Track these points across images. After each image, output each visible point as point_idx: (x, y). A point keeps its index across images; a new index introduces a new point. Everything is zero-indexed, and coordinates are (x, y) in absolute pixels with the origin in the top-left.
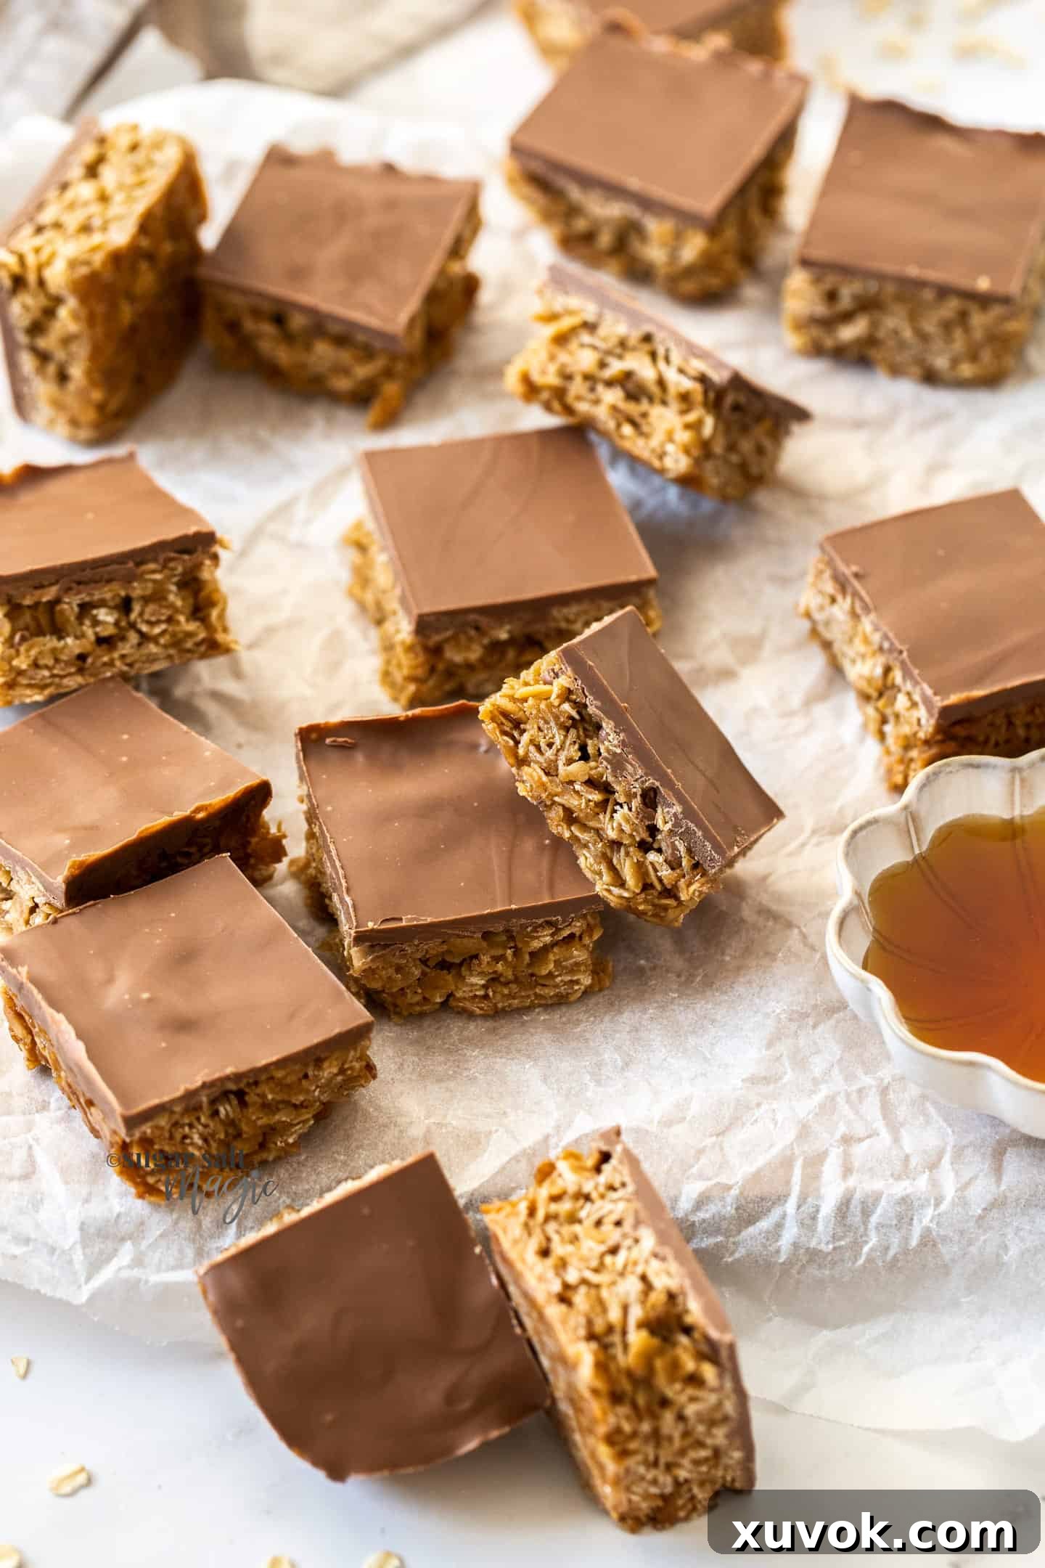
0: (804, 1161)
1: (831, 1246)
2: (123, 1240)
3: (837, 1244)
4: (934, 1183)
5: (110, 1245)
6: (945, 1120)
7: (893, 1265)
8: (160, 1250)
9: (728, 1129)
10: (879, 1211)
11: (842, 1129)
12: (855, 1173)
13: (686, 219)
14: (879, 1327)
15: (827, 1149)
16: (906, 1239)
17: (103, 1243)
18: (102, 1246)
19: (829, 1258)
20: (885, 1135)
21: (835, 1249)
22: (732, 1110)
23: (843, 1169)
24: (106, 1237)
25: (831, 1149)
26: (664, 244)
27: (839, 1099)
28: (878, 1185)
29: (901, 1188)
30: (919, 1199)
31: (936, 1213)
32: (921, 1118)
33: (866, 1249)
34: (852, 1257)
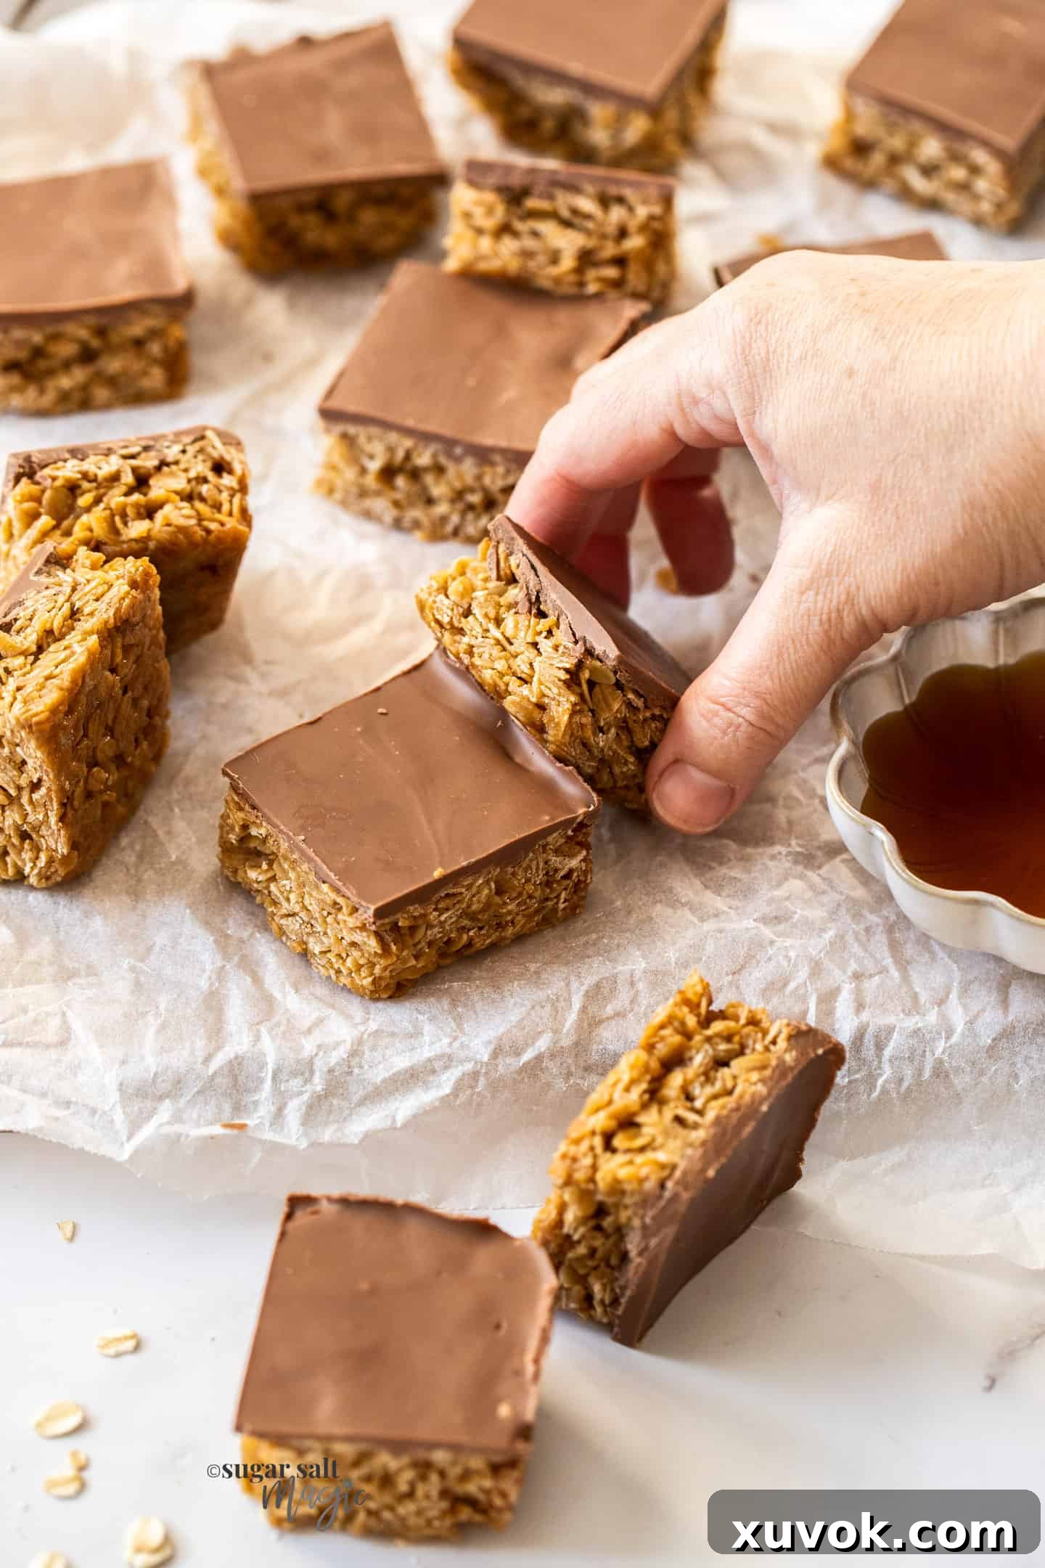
0: (818, 998)
1: (847, 1080)
2: (161, 1098)
3: (852, 1078)
4: (943, 1017)
5: (149, 1104)
6: (950, 957)
7: (906, 1097)
8: (199, 1106)
9: (743, 967)
10: (892, 1044)
11: (853, 966)
12: (867, 1009)
13: (627, 102)
14: (896, 1155)
15: (839, 986)
16: (920, 1072)
17: (143, 1101)
18: (141, 1105)
19: (845, 1091)
20: (895, 973)
21: (850, 1082)
22: (746, 949)
23: (855, 1004)
24: (145, 1096)
25: (843, 984)
26: (607, 127)
27: (847, 937)
28: (890, 1020)
29: (912, 1022)
30: (931, 1032)
31: (948, 1045)
32: (927, 956)
33: (880, 1082)
34: (868, 1090)
